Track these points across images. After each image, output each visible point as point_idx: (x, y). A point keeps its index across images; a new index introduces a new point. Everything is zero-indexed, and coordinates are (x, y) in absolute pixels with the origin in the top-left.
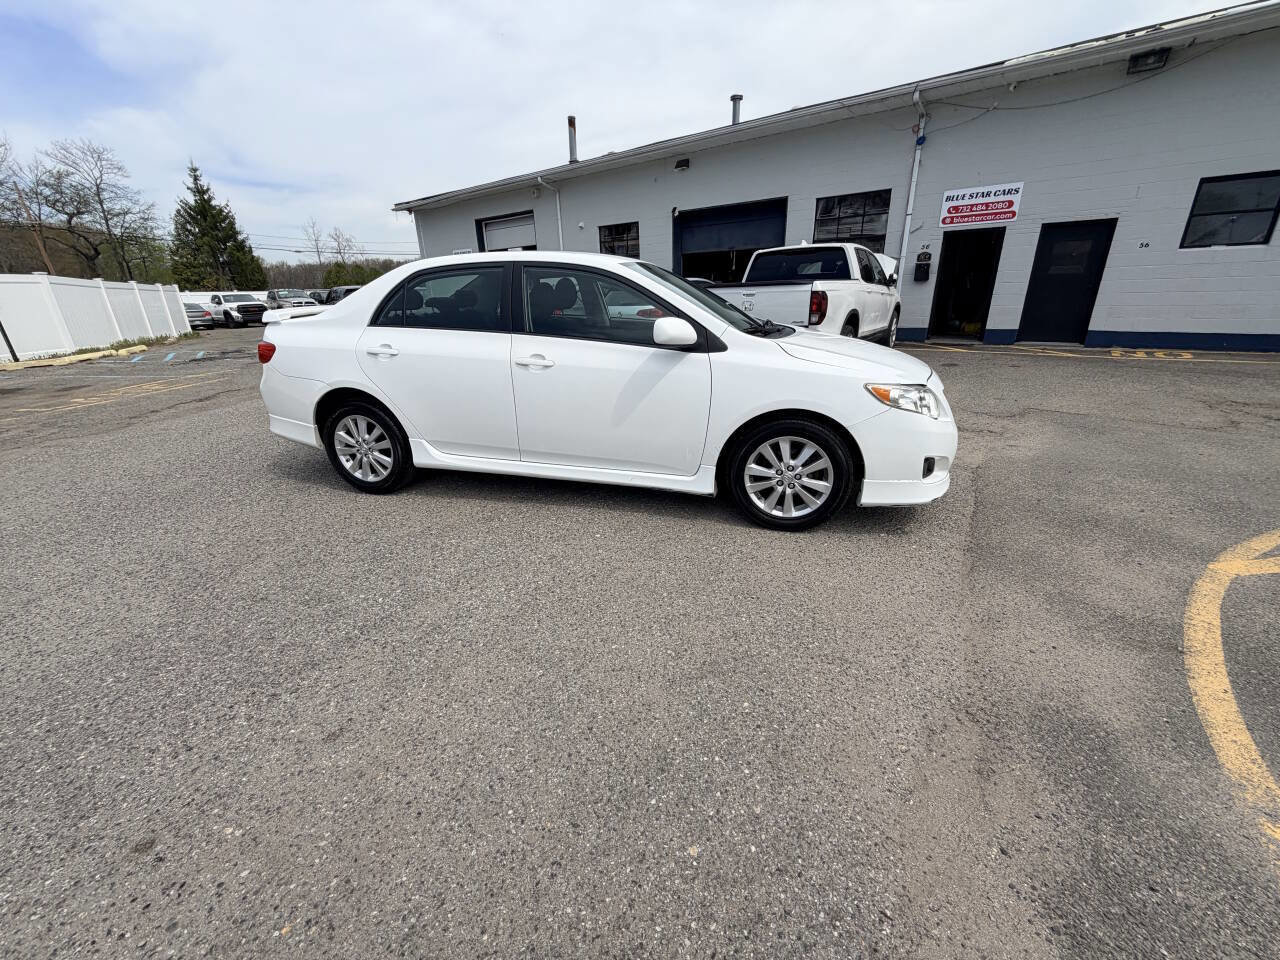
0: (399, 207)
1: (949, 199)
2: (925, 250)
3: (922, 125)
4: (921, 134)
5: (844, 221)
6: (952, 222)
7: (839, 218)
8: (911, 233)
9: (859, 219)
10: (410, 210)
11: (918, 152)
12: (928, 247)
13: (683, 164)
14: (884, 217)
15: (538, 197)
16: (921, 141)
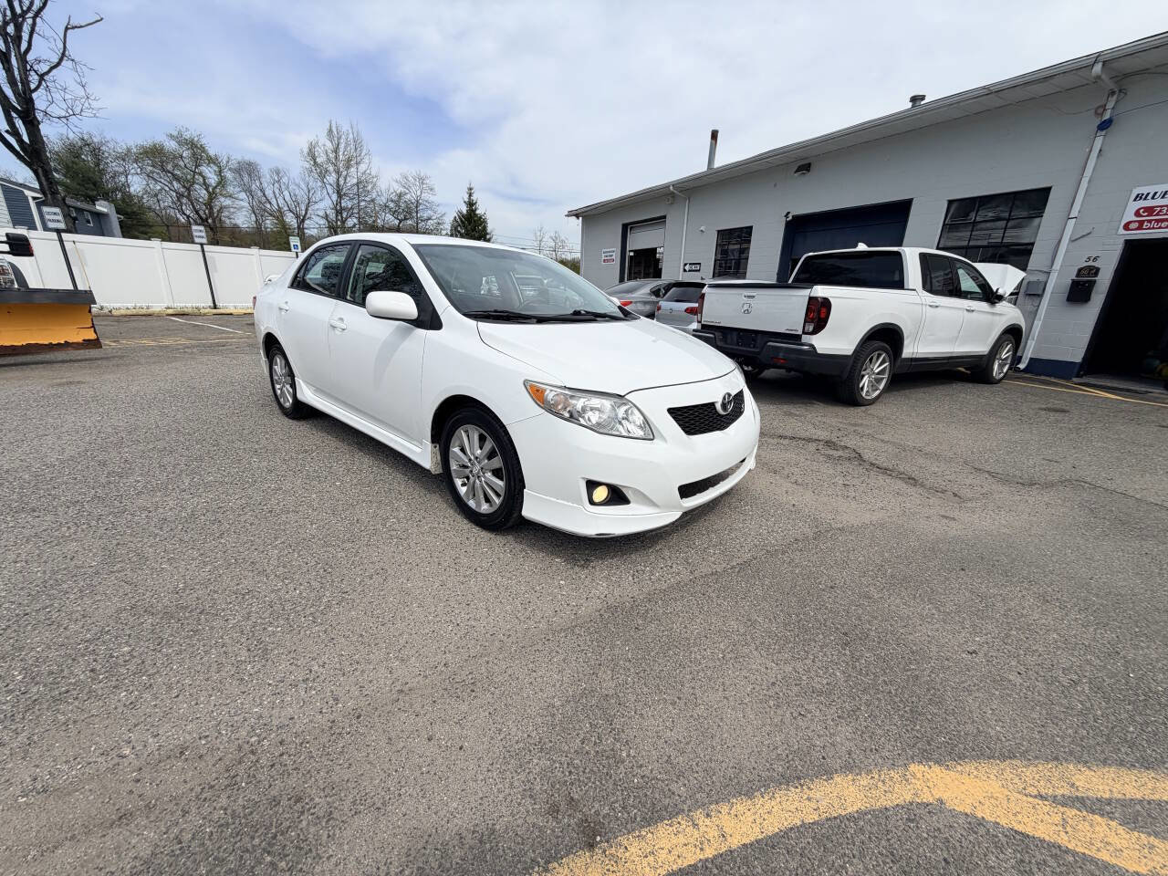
0: (570, 214)
1: (1139, 197)
2: (1091, 263)
3: (1110, 105)
4: (1107, 116)
5: (979, 226)
6: (1140, 228)
7: (975, 223)
8: (1072, 241)
9: (1002, 224)
10: (577, 216)
11: (1099, 142)
12: (1095, 259)
13: (805, 168)
14: (1037, 220)
15: (672, 204)
16: (1104, 126)
